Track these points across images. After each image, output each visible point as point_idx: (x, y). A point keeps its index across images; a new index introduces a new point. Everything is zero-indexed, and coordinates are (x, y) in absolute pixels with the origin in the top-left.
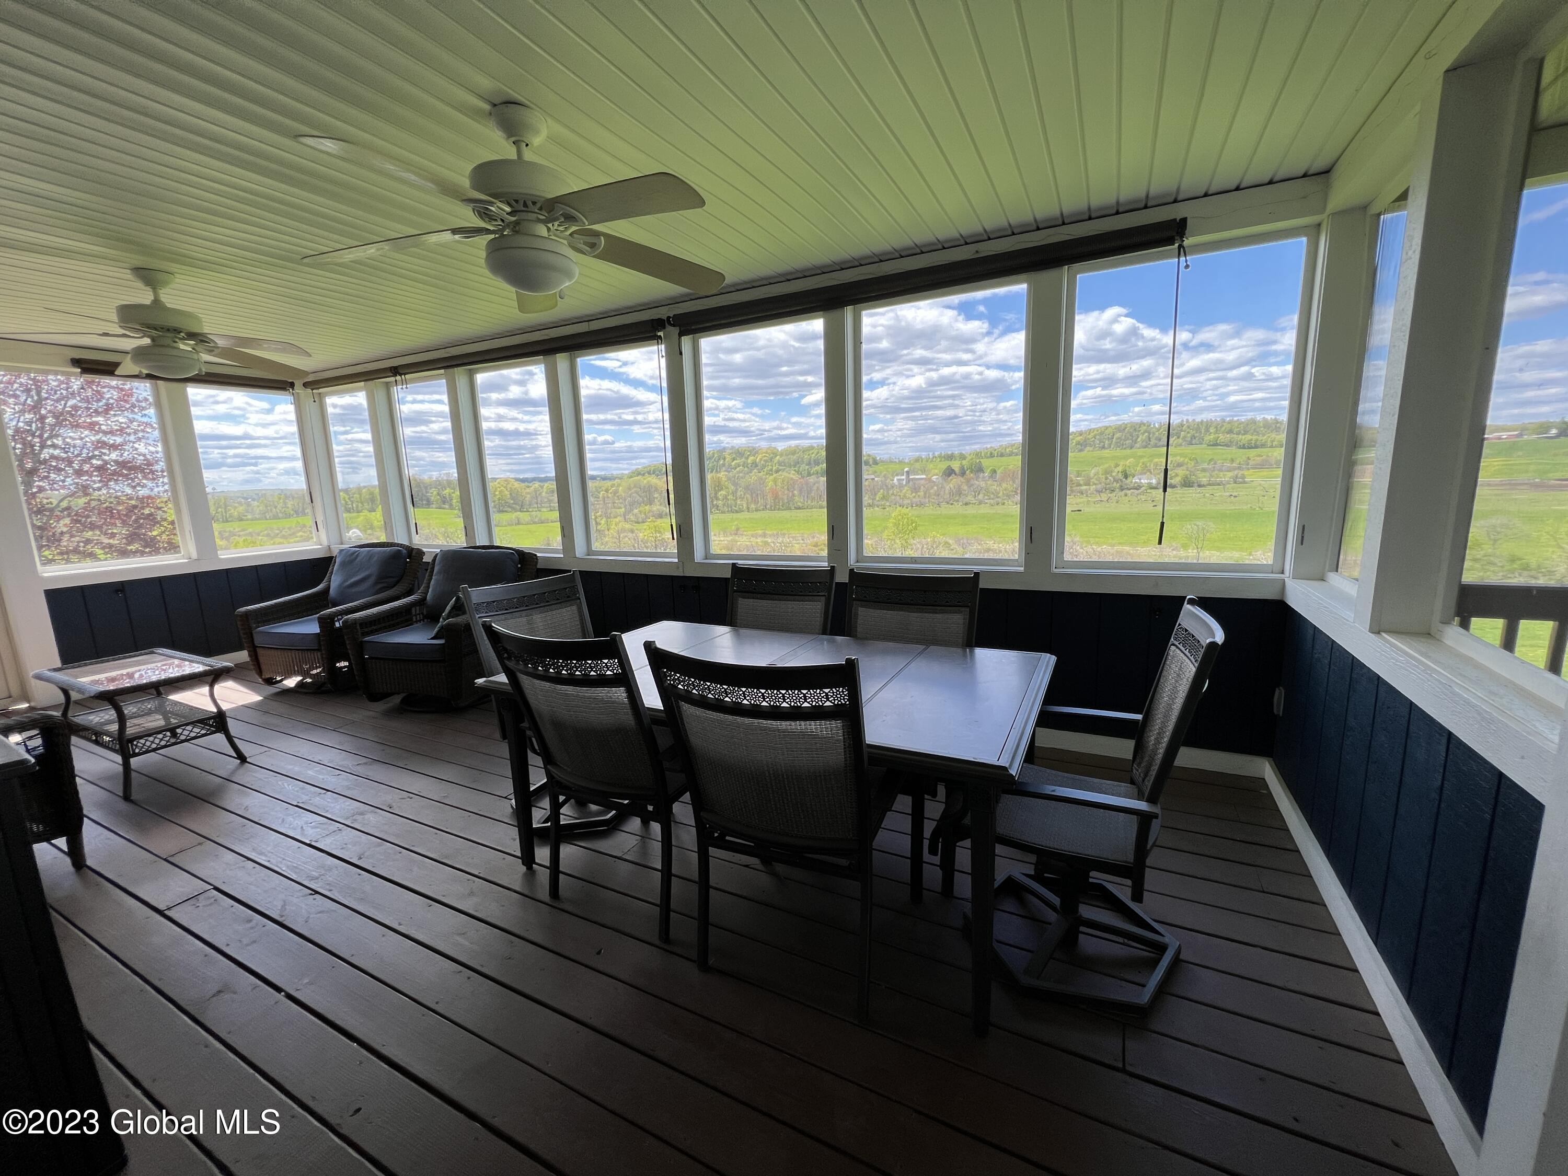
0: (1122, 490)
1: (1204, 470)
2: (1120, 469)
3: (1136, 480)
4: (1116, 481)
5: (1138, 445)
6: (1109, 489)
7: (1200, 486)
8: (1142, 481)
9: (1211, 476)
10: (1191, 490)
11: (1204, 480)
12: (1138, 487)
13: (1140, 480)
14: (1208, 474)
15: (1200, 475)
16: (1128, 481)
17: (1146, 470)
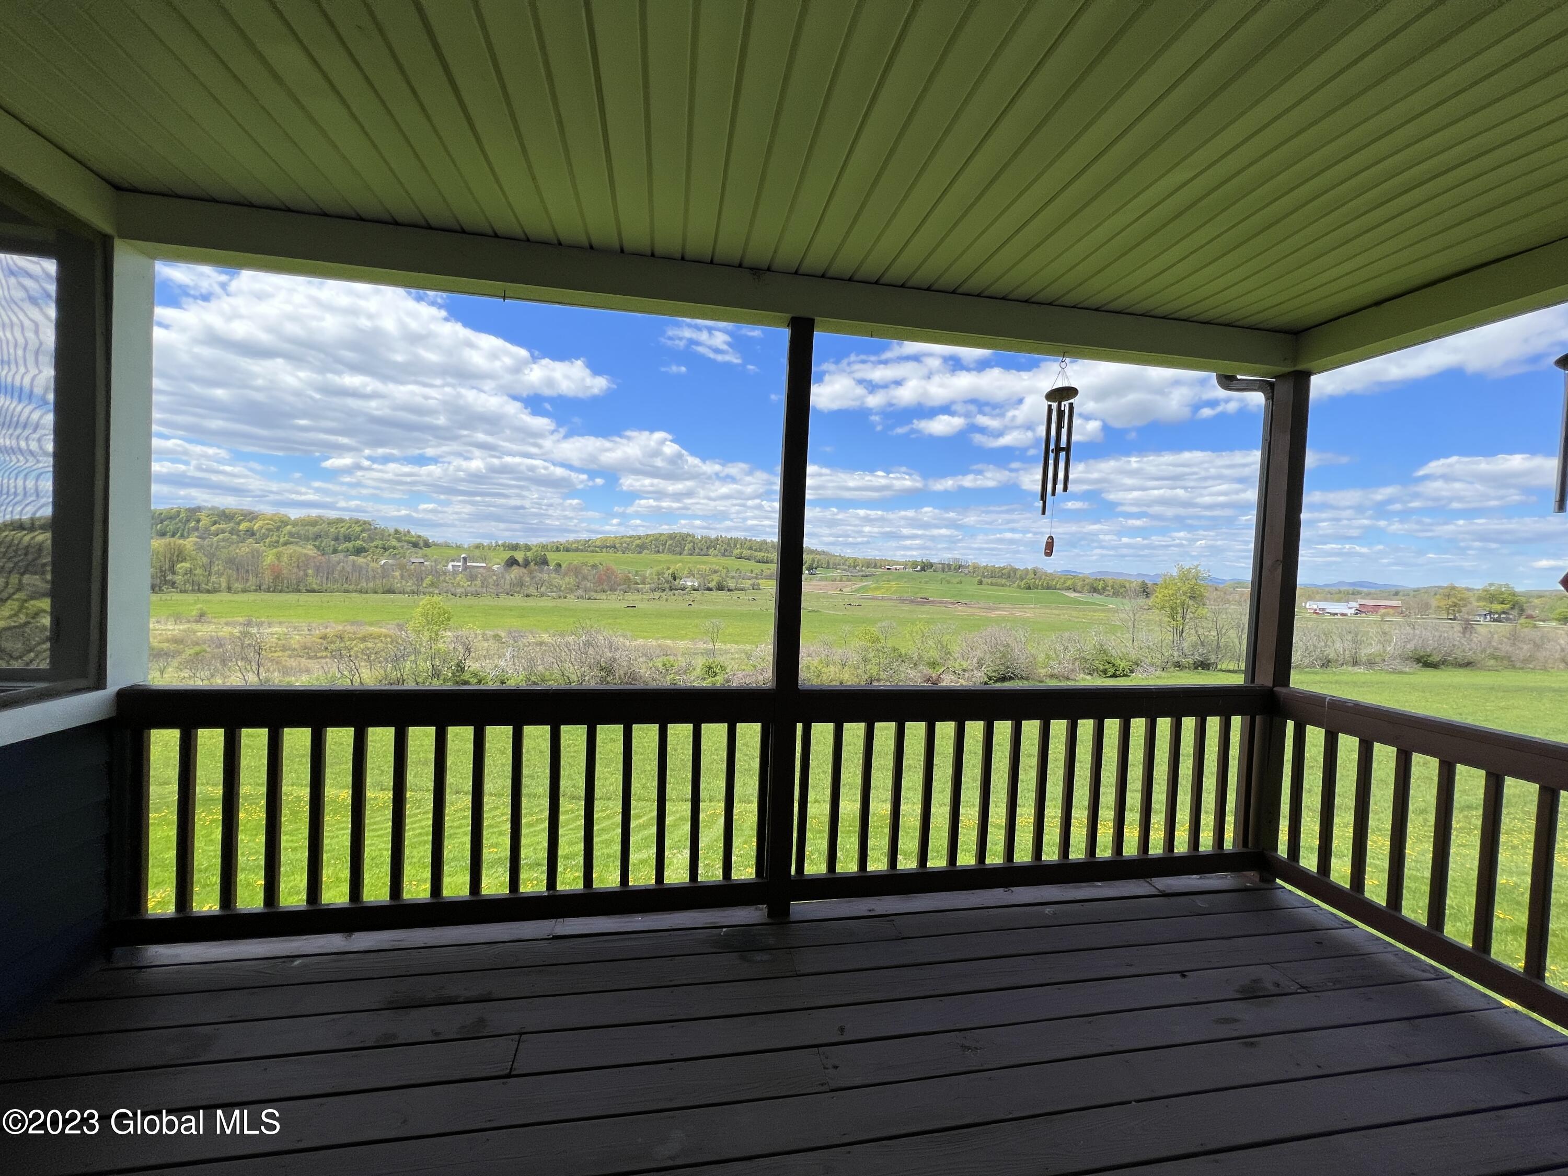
0: (672, 590)
2: (670, 571)
3: (682, 582)
4: (666, 582)
5: (685, 552)
6: (660, 588)
7: (729, 590)
9: (737, 583)
10: (723, 593)
11: (732, 585)
12: (683, 589)
13: (686, 582)
14: (734, 581)
15: (730, 581)
16: (676, 583)
17: (691, 574)
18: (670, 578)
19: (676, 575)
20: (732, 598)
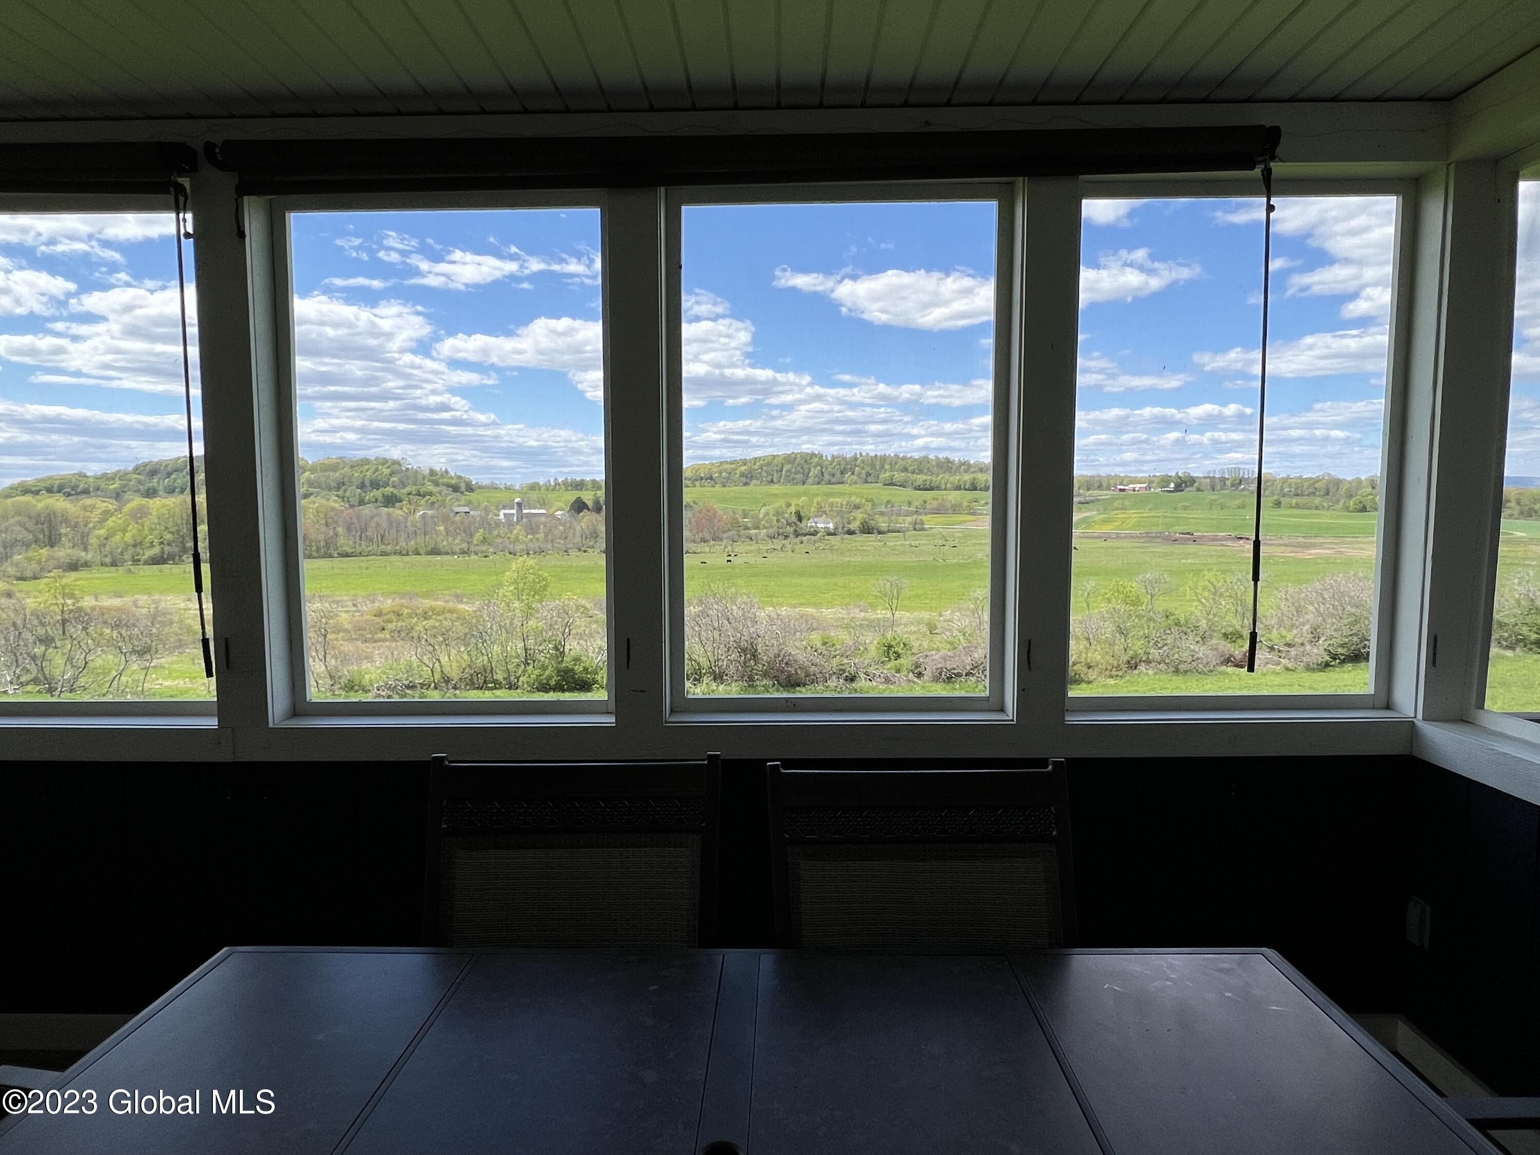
0: (797, 536)
1: (882, 514)
2: (793, 509)
3: (810, 523)
4: (789, 524)
5: (810, 480)
6: (782, 534)
8: (819, 525)
9: (890, 521)
11: (883, 526)
12: (814, 533)
13: (816, 523)
14: (886, 519)
15: (879, 519)
16: (803, 525)
17: (821, 512)
18: (794, 519)
19: (802, 514)
20: (885, 544)
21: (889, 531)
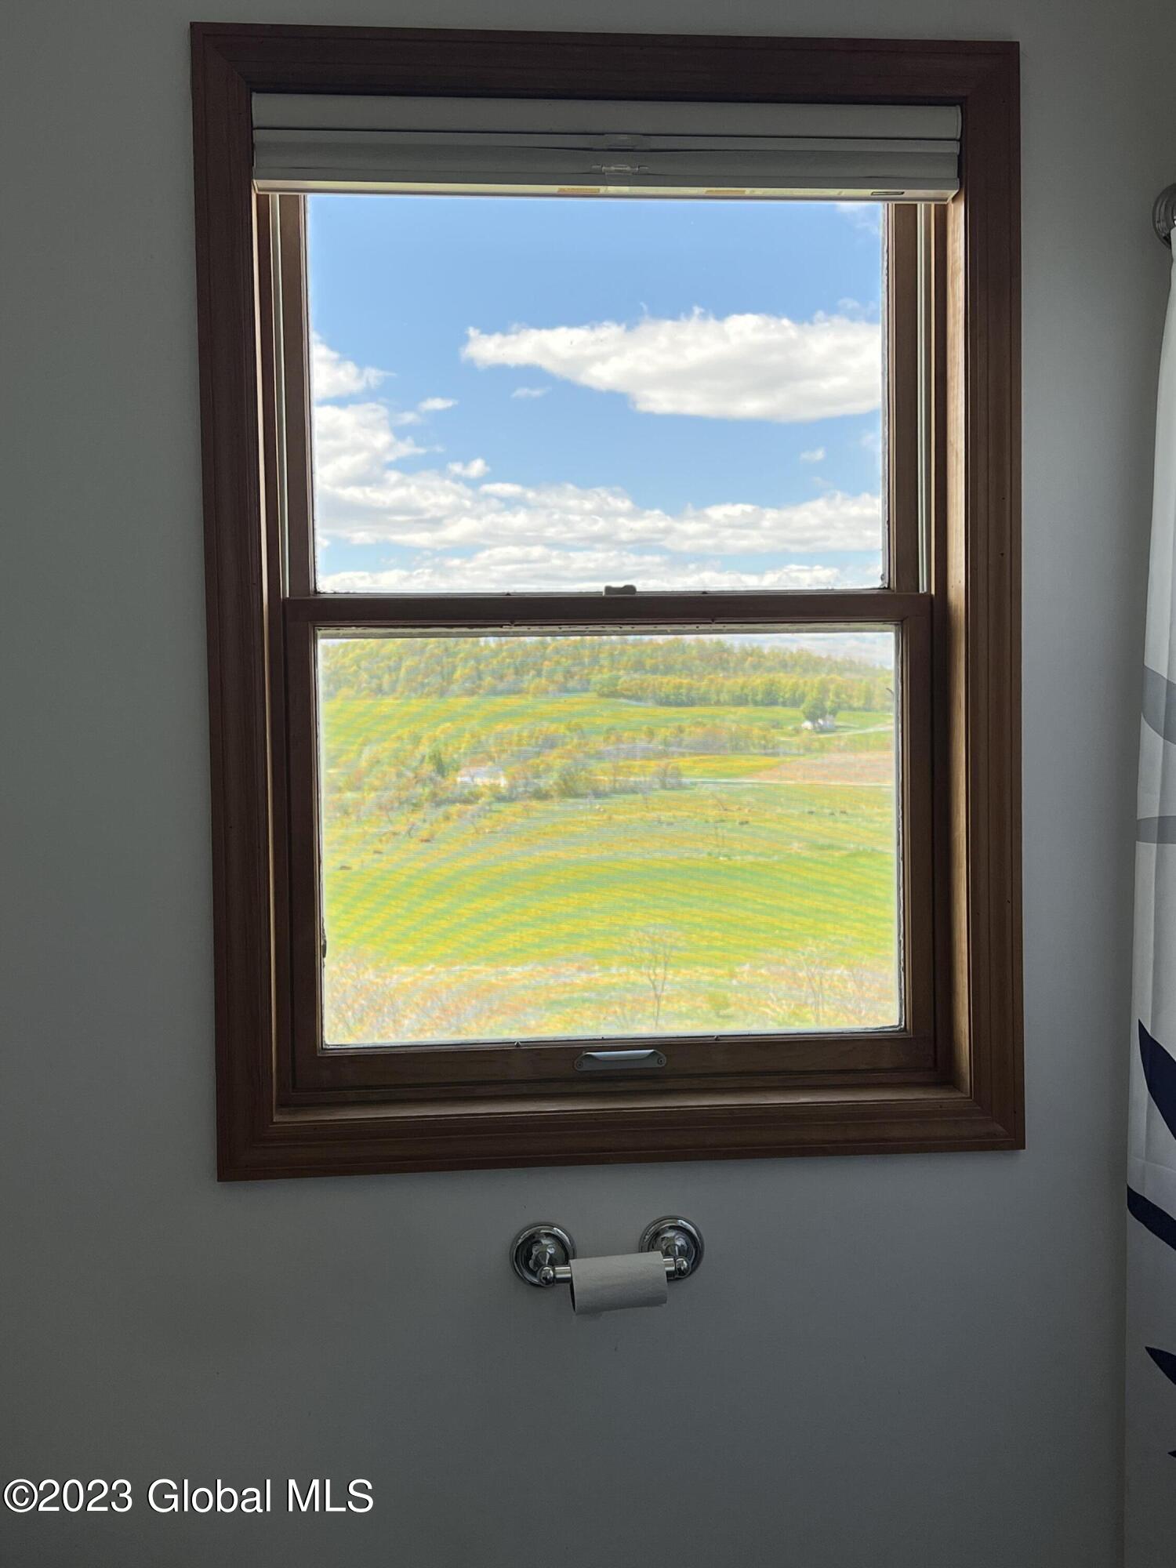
0: (439, 804)
1: (599, 756)
2: (425, 749)
3: (461, 778)
4: (419, 780)
5: (455, 687)
6: (408, 801)
7: (598, 794)
8: (478, 781)
9: (617, 770)
10: (582, 804)
11: (604, 780)
12: (470, 799)
13: (472, 777)
14: (607, 765)
15: (595, 766)
18: (428, 768)
19: (446, 759)
20: (610, 818)
21: (615, 791)
